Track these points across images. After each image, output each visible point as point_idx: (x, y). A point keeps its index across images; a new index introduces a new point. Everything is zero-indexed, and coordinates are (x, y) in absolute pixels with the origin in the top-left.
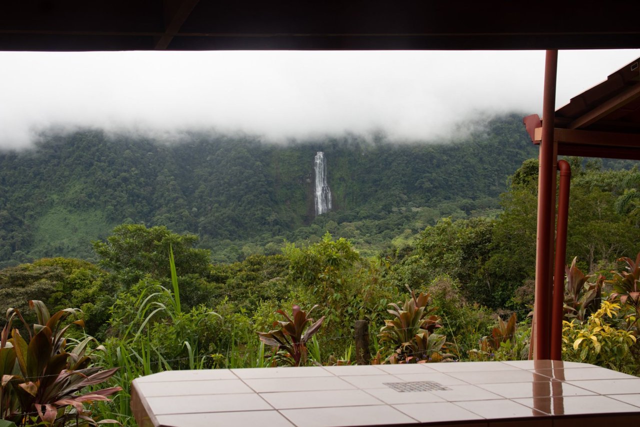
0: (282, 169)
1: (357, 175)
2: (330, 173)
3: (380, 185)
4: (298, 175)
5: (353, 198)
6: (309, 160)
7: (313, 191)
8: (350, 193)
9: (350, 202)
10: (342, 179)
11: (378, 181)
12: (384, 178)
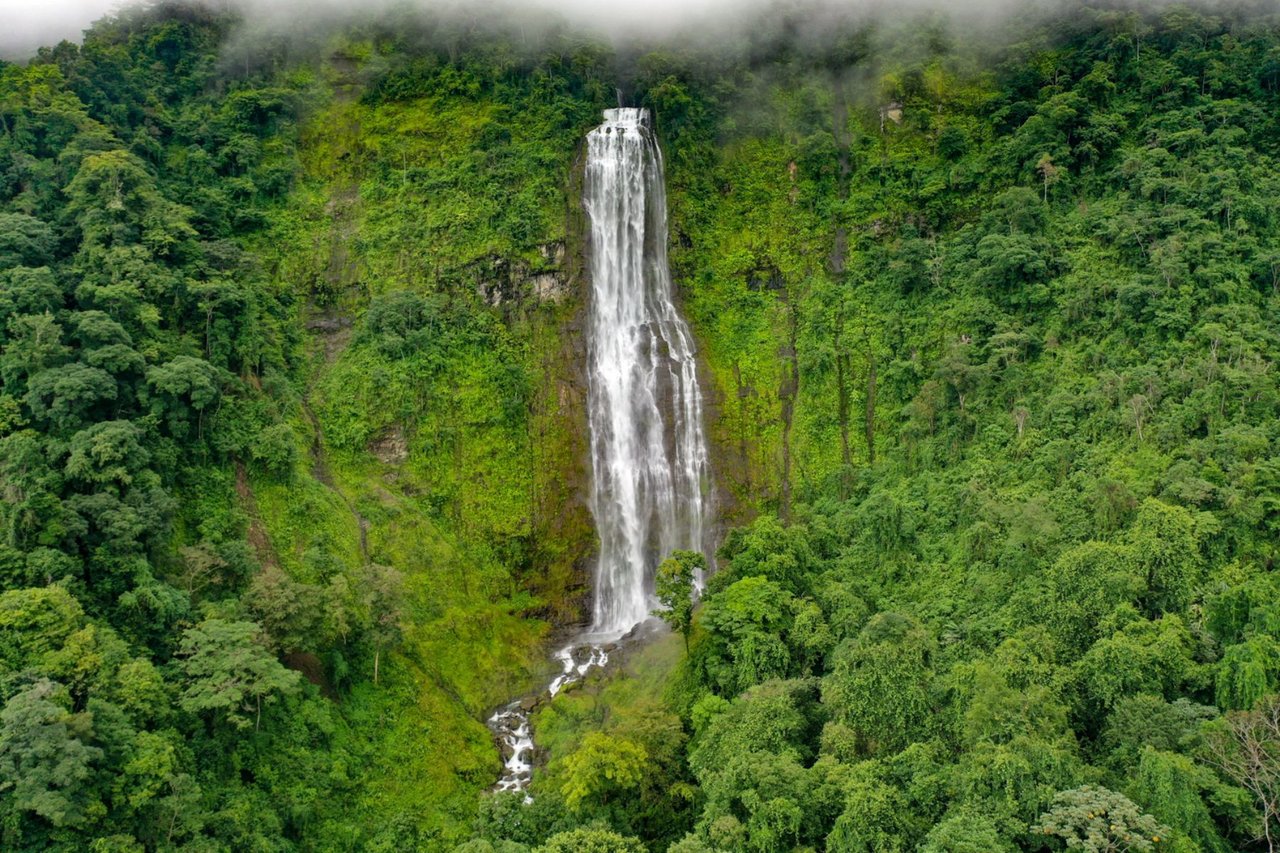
0: (374, 220)
1: (864, 247)
2: (686, 241)
3: (1050, 304)
4: (470, 254)
5: (844, 394)
6: (547, 154)
7: (580, 358)
8: (825, 367)
9: (820, 425)
10: (764, 275)
11: (1032, 277)
12: (1078, 257)
